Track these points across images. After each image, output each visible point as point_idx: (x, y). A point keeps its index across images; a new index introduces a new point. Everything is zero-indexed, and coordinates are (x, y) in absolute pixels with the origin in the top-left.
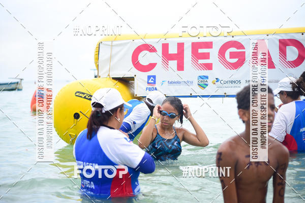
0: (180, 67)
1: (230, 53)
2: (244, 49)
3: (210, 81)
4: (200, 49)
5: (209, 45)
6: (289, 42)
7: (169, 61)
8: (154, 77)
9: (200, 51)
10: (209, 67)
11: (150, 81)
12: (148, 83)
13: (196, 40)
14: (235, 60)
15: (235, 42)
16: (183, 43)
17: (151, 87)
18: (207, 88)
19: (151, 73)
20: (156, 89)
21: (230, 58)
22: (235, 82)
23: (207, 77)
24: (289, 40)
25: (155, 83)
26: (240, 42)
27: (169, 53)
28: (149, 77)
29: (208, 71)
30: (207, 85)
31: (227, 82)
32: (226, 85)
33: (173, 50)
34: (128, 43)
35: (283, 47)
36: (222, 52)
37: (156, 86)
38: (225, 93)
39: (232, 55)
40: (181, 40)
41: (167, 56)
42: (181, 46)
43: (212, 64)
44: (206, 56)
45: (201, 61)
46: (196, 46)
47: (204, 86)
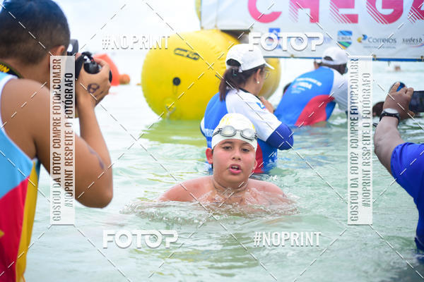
0: (314, 18)
3: (354, 39)
7: (299, 10)
8: (278, 30)
10: (353, 19)
14: (389, 11)
18: (350, 48)
19: (273, 25)
21: (383, 7)
22: (388, 41)
23: (350, 33)
28: (271, 30)
29: (352, 25)
30: (350, 43)
31: (377, 41)
38: (375, 56)
39: (386, 4)
43: (357, 15)
44: (350, 4)
45: (343, 11)
47: (347, 45)
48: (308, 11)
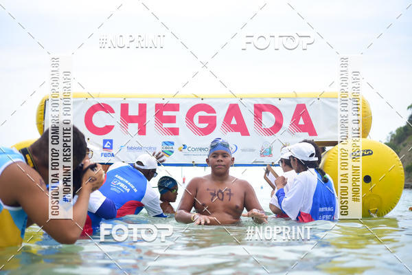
0: (142, 131)
1: (199, 117)
2: (215, 112)
3: (175, 148)
4: (165, 112)
5: (175, 107)
6: (265, 108)
7: (129, 124)
8: (111, 141)
9: (165, 113)
10: (175, 132)
11: (106, 146)
12: (104, 148)
13: (160, 101)
14: (204, 126)
15: (205, 105)
16: (145, 104)
17: (107, 152)
18: (173, 156)
19: (107, 137)
20: (113, 155)
21: (199, 122)
22: (204, 150)
23: (173, 143)
24: (265, 105)
25: (111, 148)
26: (210, 104)
27: (130, 114)
28: (105, 141)
29: (174, 137)
30: (172, 152)
31: (195, 150)
32: (195, 153)
33: (133, 111)
34: (81, 101)
35: (258, 112)
36: (190, 115)
37: (114, 151)
38: (193, 162)
39: (202, 120)
40: (143, 101)
41: (126, 118)
42: (143, 108)
43: (178, 129)
44: (172, 119)
45: (166, 125)
46: (160, 108)
47: (170, 153)
48: (136, 125)
